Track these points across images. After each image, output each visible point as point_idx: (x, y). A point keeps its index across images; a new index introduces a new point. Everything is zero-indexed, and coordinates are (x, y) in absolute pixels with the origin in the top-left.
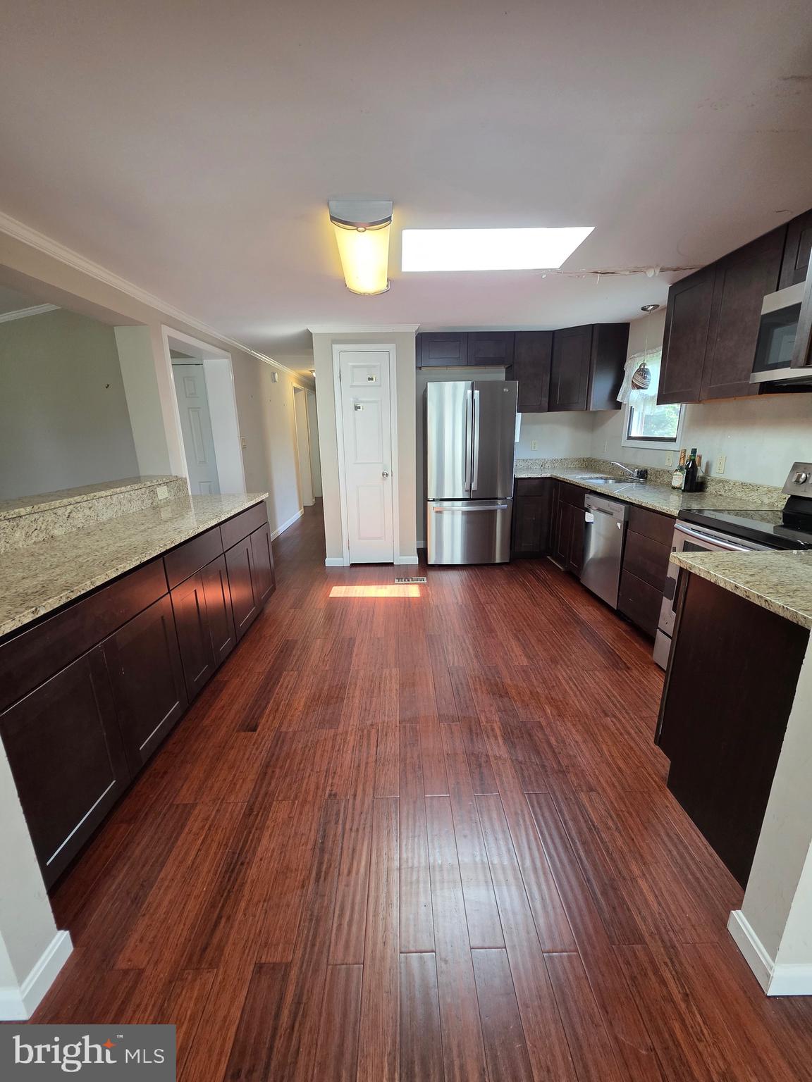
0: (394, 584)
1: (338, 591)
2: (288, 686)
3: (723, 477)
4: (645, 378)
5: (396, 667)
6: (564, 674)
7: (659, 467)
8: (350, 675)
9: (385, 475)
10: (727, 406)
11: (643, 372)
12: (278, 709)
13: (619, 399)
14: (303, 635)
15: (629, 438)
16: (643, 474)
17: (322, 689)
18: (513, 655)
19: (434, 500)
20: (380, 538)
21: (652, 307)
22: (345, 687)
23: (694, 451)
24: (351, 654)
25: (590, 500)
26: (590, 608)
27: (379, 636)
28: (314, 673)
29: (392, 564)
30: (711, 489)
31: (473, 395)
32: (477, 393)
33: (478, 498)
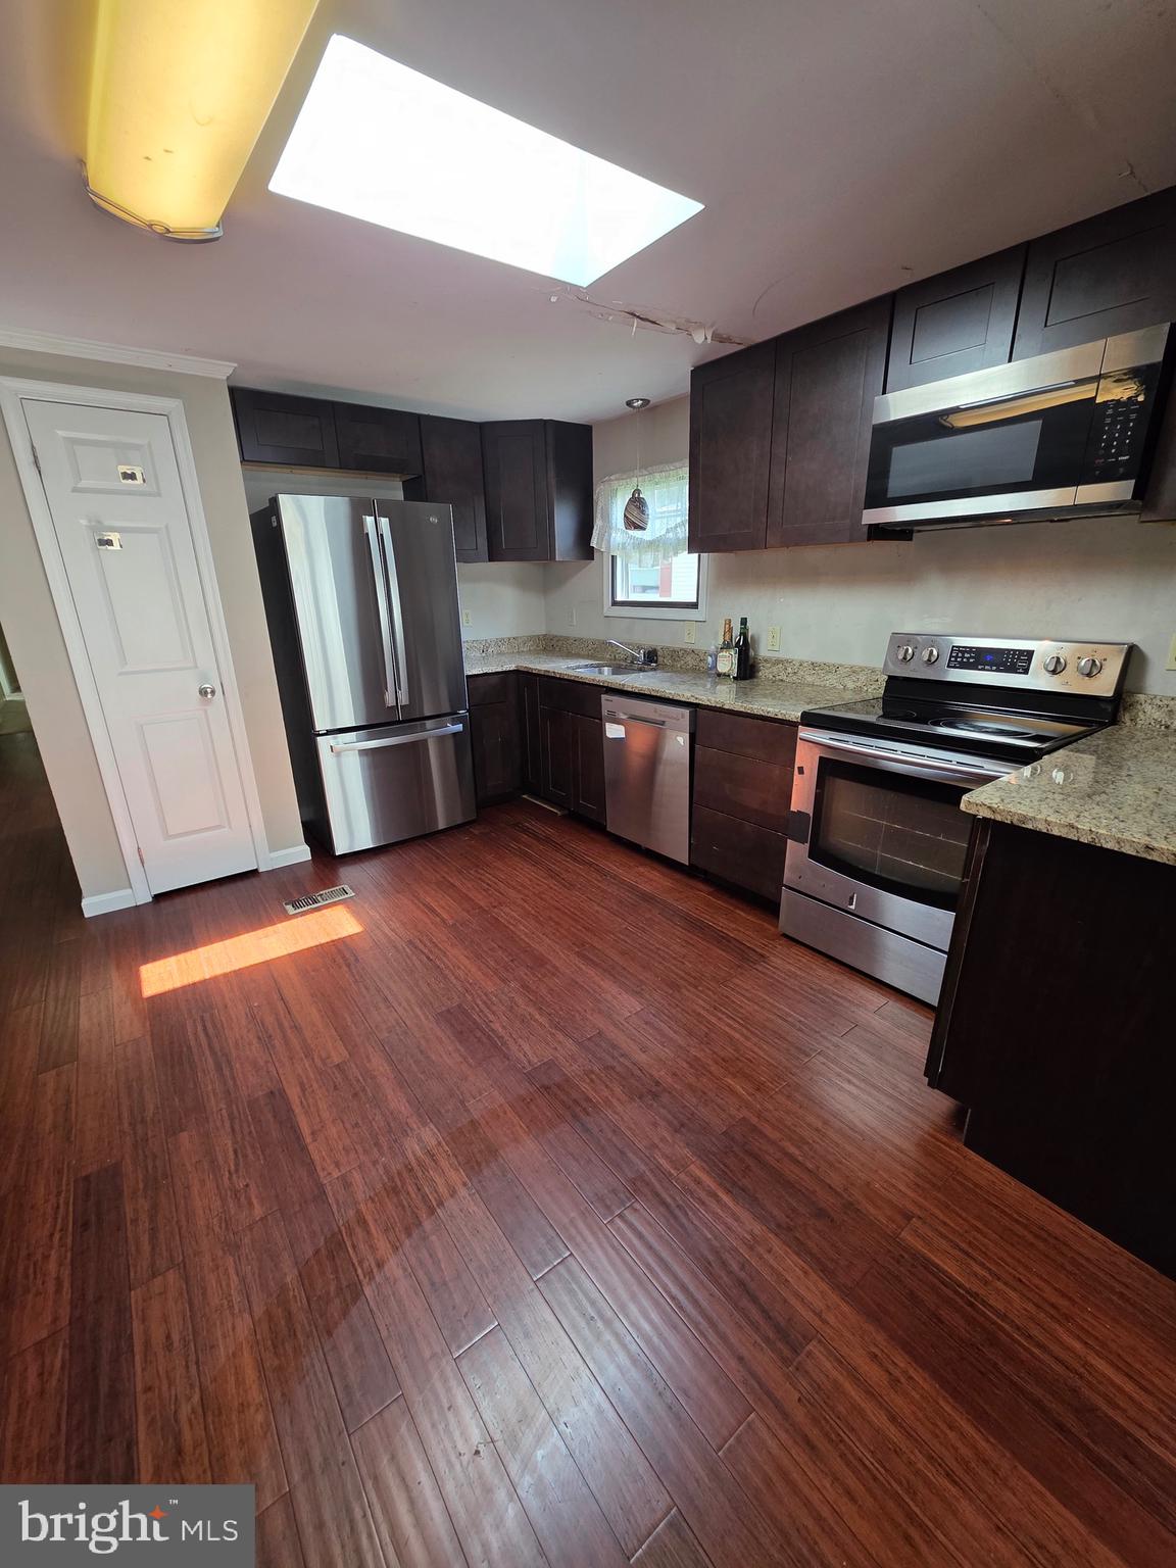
0: (289, 917)
1: (161, 976)
2: (168, 1337)
3: (781, 655)
4: (643, 512)
5: (425, 1124)
6: (700, 1002)
7: (677, 645)
8: (331, 1200)
11: (636, 505)
12: (180, 1452)
13: (593, 543)
14: (129, 1140)
15: (615, 603)
16: (652, 657)
17: (283, 1288)
18: (609, 998)
19: (329, 733)
20: (217, 826)
21: (640, 402)
22: (341, 1245)
23: (744, 621)
24: (299, 1137)
25: (608, 703)
26: (641, 869)
27: (337, 1060)
28: (233, 1248)
29: (254, 873)
31: (379, 528)
32: (384, 522)
33: (409, 719)
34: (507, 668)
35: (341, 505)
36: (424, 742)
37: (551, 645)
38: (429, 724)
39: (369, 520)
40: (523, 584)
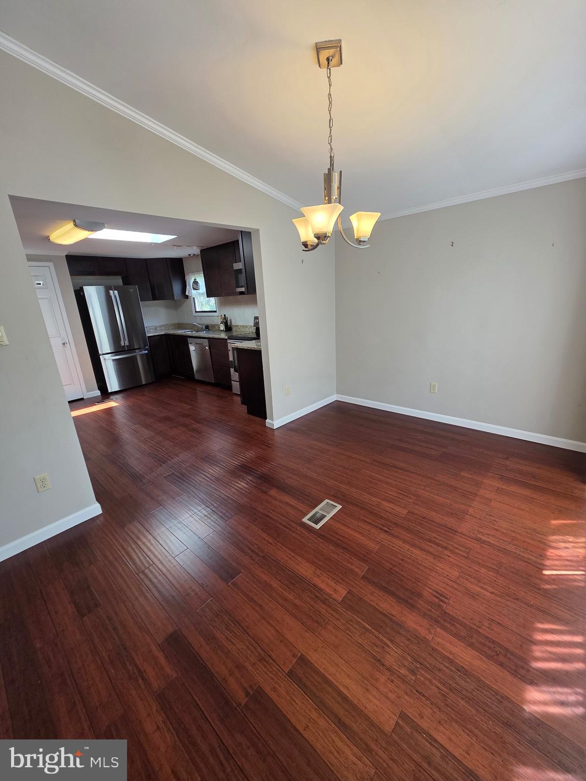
0: (96, 405)
3: (237, 324)
4: (197, 285)
7: (213, 323)
9: (64, 344)
10: (231, 298)
11: (196, 282)
13: (187, 294)
15: (196, 312)
16: (207, 327)
19: (103, 354)
20: (71, 384)
21: (192, 255)
23: (225, 315)
25: (190, 340)
29: (82, 399)
30: (234, 329)
31: (114, 294)
32: (116, 292)
33: (130, 349)
34: (161, 333)
35: (102, 288)
36: (135, 357)
37: (180, 326)
38: (137, 351)
39: (111, 292)
40: (167, 307)
